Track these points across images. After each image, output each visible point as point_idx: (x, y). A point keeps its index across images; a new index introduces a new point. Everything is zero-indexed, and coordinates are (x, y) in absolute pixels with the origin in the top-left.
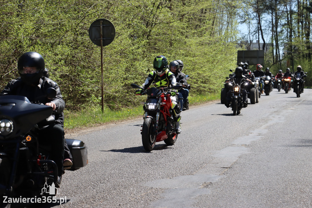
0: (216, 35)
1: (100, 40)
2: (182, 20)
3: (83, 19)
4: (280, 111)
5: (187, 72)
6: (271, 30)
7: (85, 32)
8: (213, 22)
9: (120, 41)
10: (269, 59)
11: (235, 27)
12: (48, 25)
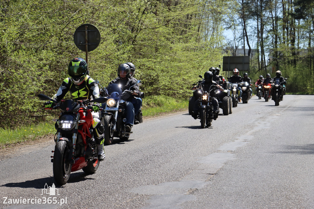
0: (201, 40)
1: (85, 45)
2: (167, 25)
3: (67, 25)
4: (266, 117)
5: (172, 77)
6: (256, 36)
7: (70, 37)
8: (199, 28)
9: (105, 47)
10: (254, 65)
11: (220, 33)
12: (33, 29)
